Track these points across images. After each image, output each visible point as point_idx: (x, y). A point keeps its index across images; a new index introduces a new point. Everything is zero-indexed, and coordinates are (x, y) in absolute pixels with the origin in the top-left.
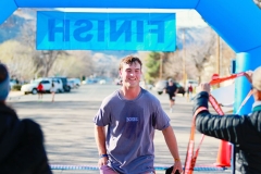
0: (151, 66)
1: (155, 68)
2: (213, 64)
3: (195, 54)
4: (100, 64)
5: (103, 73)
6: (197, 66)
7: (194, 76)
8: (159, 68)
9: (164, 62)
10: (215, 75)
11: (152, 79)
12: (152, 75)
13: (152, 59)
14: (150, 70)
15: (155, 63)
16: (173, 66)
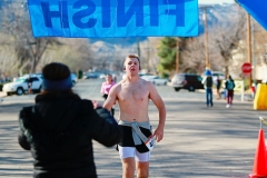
0: (165, 56)
1: (170, 58)
2: (243, 51)
3: (221, 39)
4: (101, 54)
5: (104, 65)
6: (223, 53)
7: (220, 67)
8: (175, 57)
9: (180, 50)
10: (246, 65)
11: (167, 72)
12: (167, 66)
13: (165, 46)
14: (163, 61)
15: (170, 52)
16: (193, 54)
